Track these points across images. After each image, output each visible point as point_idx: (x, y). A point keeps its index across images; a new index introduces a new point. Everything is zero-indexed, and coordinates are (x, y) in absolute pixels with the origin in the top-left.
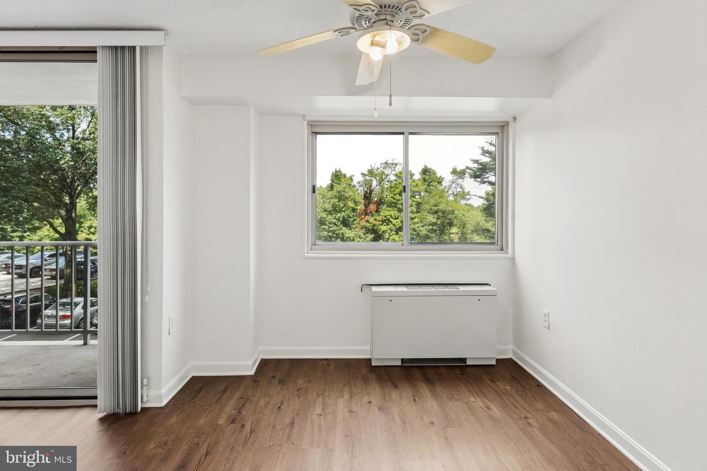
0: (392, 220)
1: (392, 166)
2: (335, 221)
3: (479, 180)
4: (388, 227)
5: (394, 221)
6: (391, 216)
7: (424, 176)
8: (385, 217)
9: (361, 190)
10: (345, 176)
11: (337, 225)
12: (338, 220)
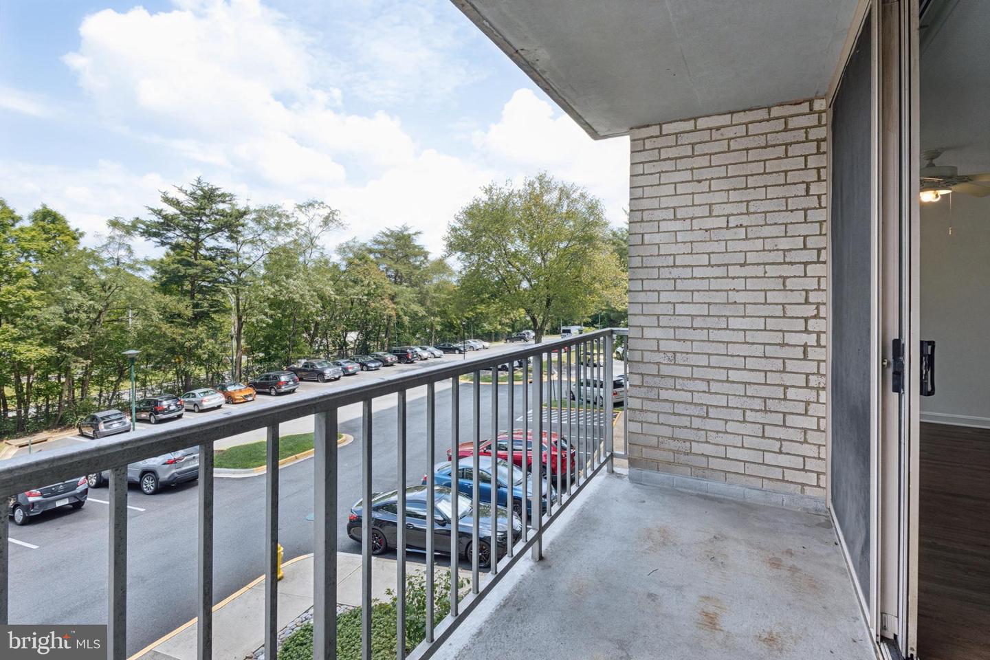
7: (41, 223)
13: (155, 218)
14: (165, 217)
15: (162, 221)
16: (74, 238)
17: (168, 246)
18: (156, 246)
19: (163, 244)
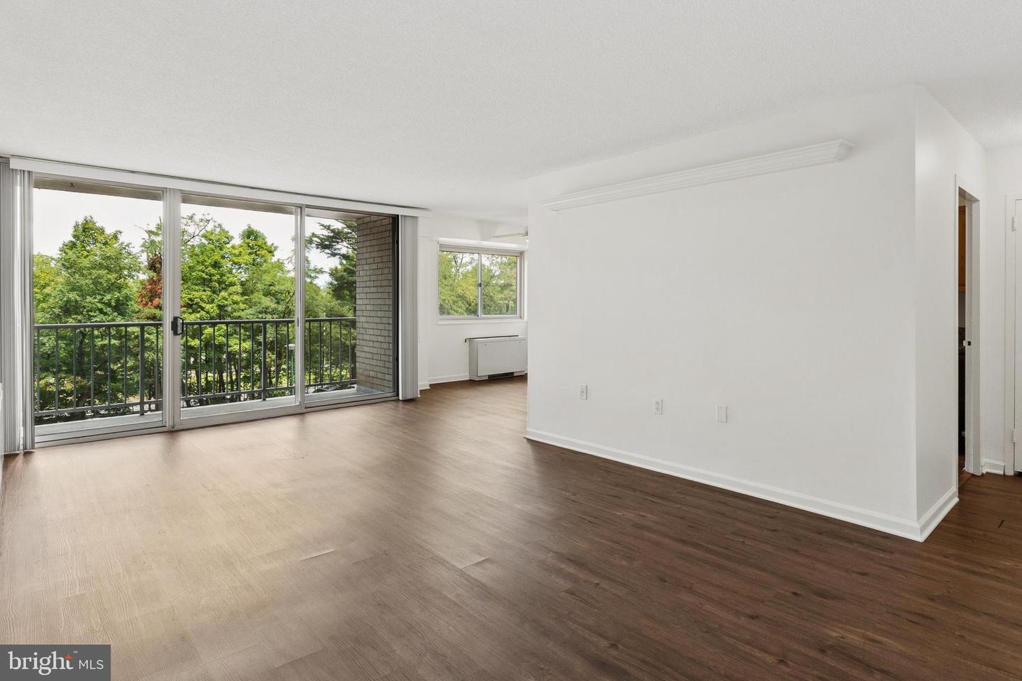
0: (204, 305)
1: (201, 224)
2: (100, 306)
3: (327, 251)
4: (198, 315)
5: (208, 307)
6: (202, 300)
7: (247, 241)
8: (190, 299)
9: (144, 259)
10: (102, 231)
11: (105, 314)
12: (109, 305)
13: (326, 233)
14: (333, 231)
15: (332, 235)
16: (270, 252)
17: (338, 257)
18: (328, 257)
19: (334, 255)
